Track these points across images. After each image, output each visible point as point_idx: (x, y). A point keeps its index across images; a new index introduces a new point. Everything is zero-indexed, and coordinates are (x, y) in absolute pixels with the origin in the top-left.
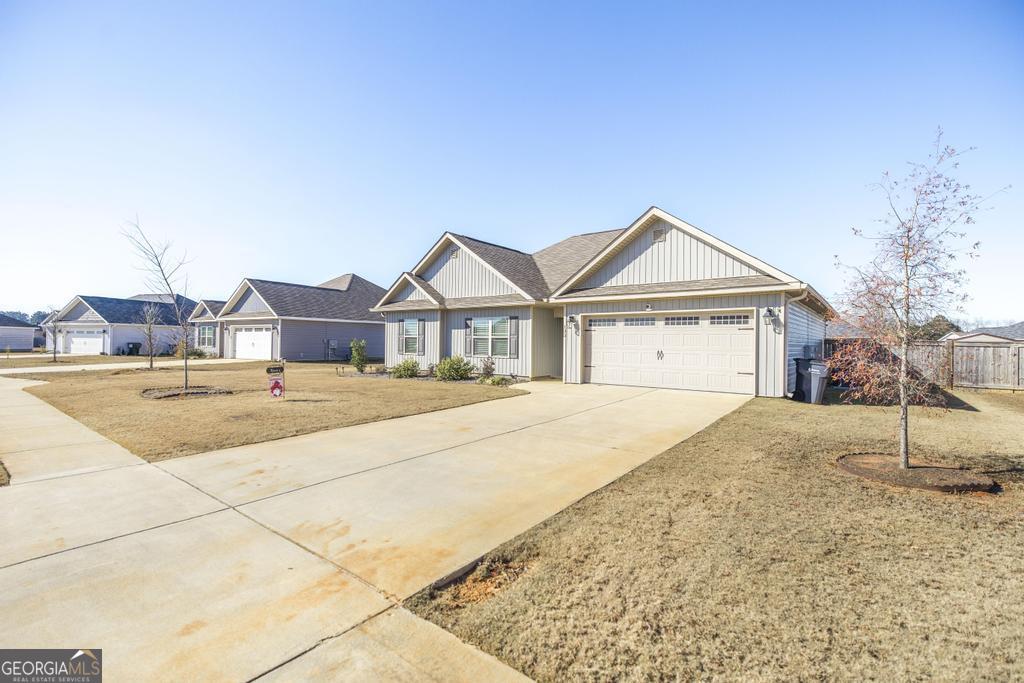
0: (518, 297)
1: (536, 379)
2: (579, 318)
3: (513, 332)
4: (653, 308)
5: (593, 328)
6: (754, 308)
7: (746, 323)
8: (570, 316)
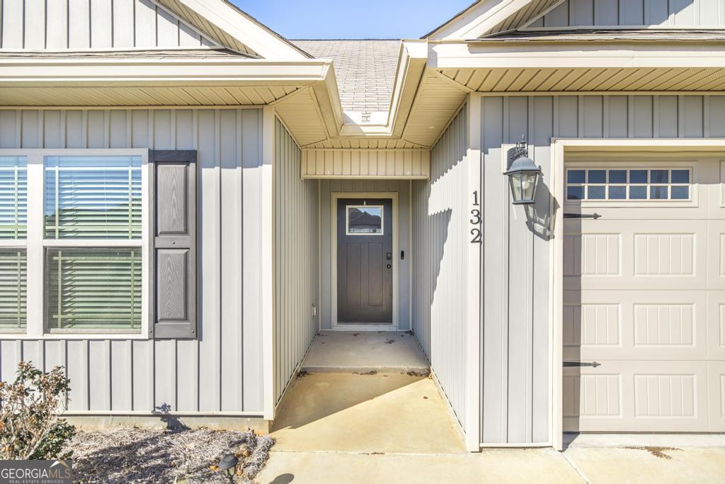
5: (587, 206)
8: (506, 148)
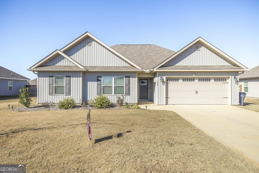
0: (132, 67)
2: (165, 78)
4: (196, 75)
6: (231, 76)
7: (226, 81)
8: (160, 77)
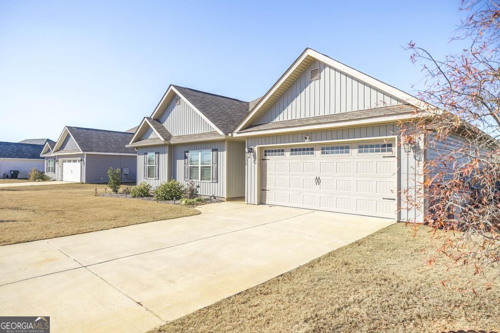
0: (215, 133)
1: (230, 199)
2: (256, 149)
3: (214, 162)
4: (311, 140)
5: (267, 157)
6: (396, 137)
7: (390, 151)
